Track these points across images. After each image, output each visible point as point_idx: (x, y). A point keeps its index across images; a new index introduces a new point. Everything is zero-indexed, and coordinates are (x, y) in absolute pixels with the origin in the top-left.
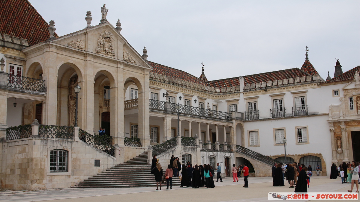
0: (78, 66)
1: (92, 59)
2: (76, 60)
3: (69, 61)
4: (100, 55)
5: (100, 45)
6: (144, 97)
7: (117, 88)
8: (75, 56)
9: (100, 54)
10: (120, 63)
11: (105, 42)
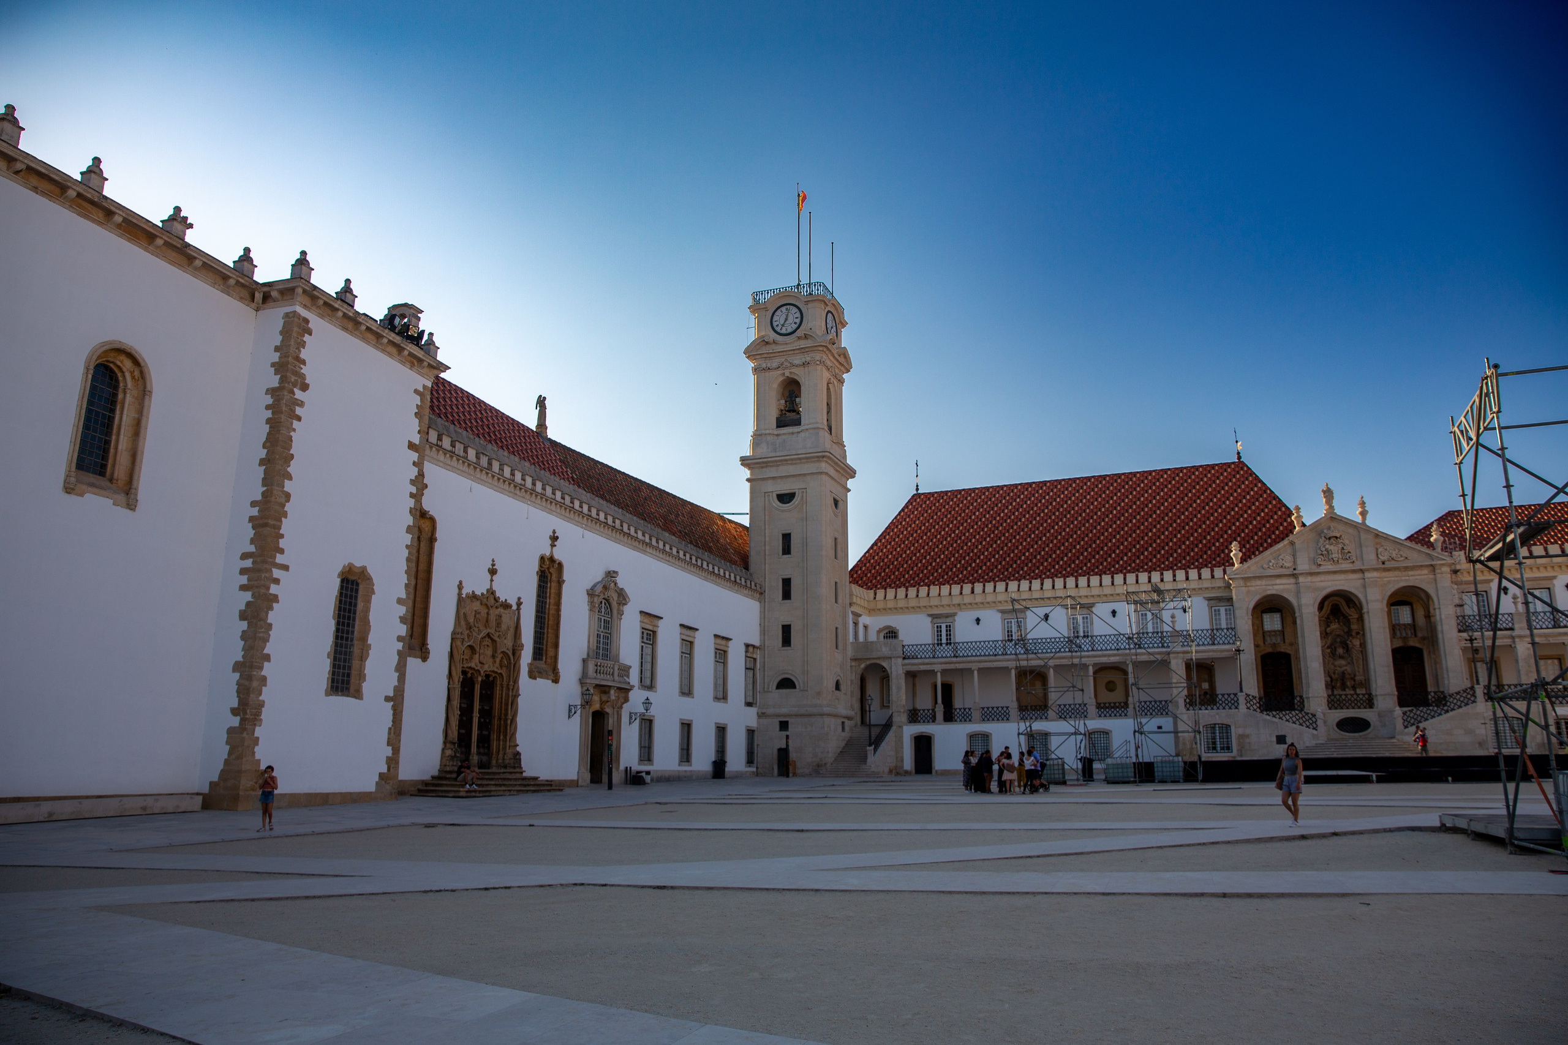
0: (1285, 595)
1: (1309, 579)
2: (1282, 587)
3: (1269, 592)
4: (1322, 569)
5: (1320, 552)
6: (1440, 615)
7: (1368, 612)
8: (1278, 581)
9: (1322, 567)
10: (1368, 570)
11: (1327, 546)
